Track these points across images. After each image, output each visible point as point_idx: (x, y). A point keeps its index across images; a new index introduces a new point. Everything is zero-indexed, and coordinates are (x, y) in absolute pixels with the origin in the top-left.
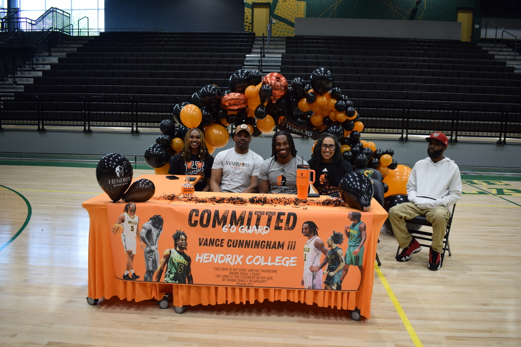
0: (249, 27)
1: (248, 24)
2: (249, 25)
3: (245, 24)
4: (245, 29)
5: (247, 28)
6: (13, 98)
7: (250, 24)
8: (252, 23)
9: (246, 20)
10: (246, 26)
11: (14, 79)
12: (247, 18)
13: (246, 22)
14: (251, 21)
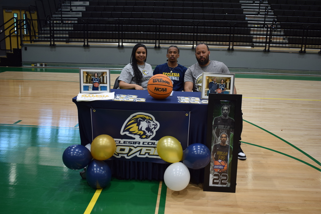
6: (76, 22)
11: (71, 7)
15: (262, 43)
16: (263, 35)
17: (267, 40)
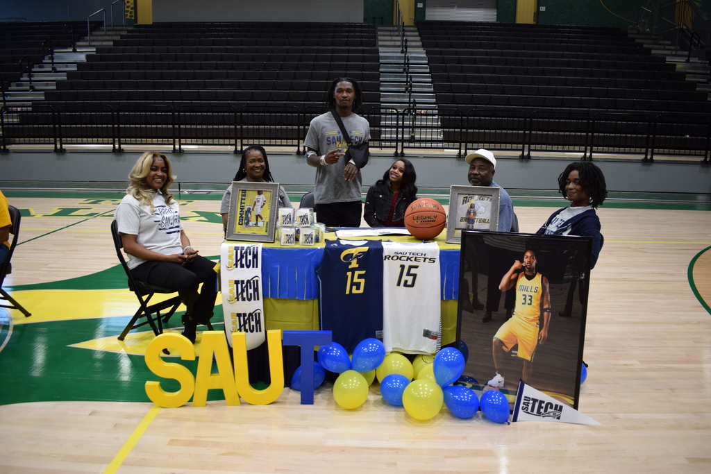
0: (131, 13)
1: (129, 9)
2: (130, 11)
3: (126, 9)
4: (127, 15)
5: (129, 14)
6: (30, 109)
7: (132, 9)
8: (135, 8)
9: (128, 5)
10: (128, 11)
11: (31, 83)
12: (128, 2)
13: (128, 7)
14: (133, 6)
15: (391, 140)
16: (391, 127)
17: (399, 136)
